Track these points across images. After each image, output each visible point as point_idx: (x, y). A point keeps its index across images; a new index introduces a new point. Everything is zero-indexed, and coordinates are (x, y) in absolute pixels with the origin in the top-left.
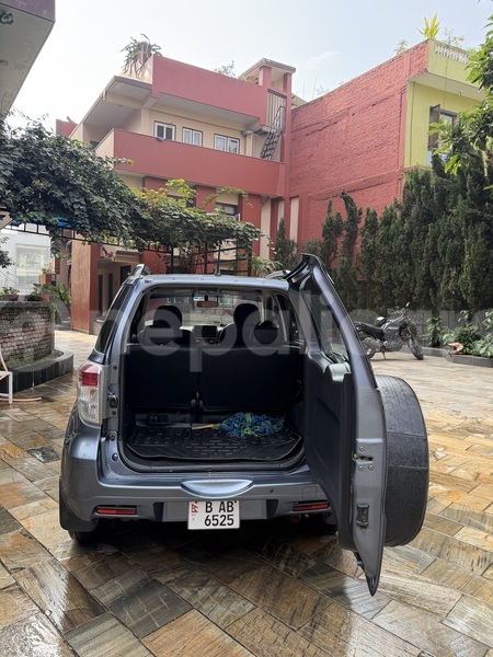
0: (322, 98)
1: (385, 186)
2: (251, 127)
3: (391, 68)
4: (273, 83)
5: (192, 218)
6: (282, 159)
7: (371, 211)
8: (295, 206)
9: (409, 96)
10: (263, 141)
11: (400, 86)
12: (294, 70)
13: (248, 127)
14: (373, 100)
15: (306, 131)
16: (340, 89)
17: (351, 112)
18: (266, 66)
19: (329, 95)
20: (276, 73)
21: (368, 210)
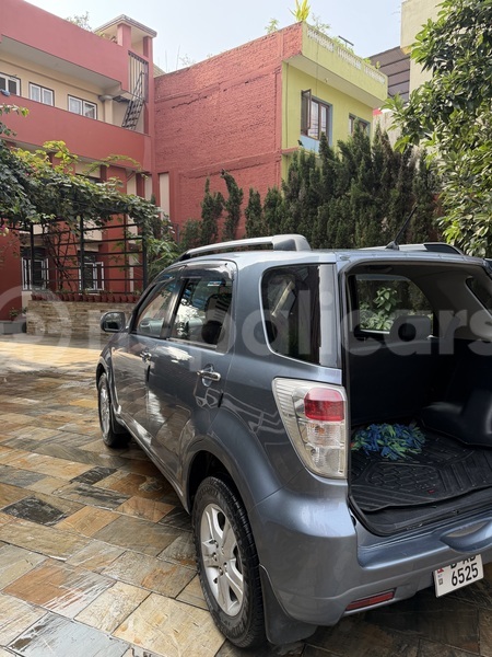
0: (188, 69)
1: (263, 167)
2: (108, 92)
3: (263, 46)
4: (133, 45)
5: (83, 188)
6: (146, 130)
7: (255, 192)
8: (164, 183)
9: (283, 76)
10: (124, 109)
11: (275, 65)
12: (155, 34)
13: (106, 90)
14: (246, 78)
15: (171, 103)
16: (209, 61)
17: (222, 87)
18: (125, 24)
19: (196, 67)
20: (136, 34)
21: (251, 191)
